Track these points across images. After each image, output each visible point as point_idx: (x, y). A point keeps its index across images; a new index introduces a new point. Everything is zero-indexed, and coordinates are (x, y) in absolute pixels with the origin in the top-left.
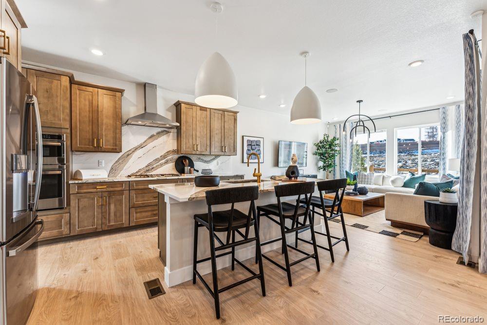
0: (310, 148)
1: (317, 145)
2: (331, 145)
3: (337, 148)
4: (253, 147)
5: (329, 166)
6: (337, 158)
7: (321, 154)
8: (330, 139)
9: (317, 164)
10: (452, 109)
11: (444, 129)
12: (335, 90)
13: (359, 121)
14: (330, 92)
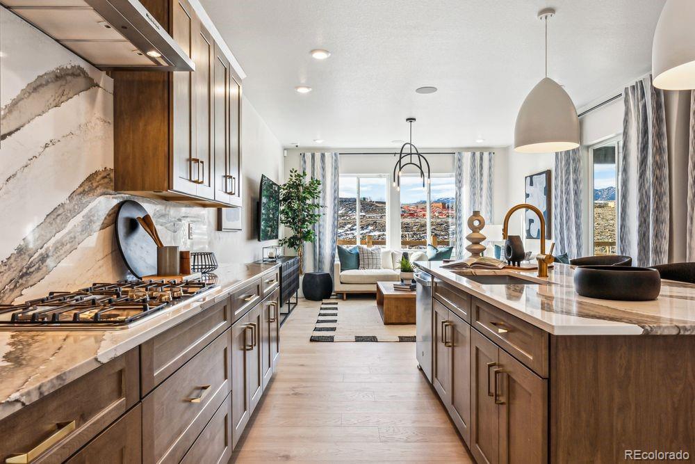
10: (467, 156)
11: (459, 182)
12: (433, 89)
13: (411, 154)
14: (422, 90)
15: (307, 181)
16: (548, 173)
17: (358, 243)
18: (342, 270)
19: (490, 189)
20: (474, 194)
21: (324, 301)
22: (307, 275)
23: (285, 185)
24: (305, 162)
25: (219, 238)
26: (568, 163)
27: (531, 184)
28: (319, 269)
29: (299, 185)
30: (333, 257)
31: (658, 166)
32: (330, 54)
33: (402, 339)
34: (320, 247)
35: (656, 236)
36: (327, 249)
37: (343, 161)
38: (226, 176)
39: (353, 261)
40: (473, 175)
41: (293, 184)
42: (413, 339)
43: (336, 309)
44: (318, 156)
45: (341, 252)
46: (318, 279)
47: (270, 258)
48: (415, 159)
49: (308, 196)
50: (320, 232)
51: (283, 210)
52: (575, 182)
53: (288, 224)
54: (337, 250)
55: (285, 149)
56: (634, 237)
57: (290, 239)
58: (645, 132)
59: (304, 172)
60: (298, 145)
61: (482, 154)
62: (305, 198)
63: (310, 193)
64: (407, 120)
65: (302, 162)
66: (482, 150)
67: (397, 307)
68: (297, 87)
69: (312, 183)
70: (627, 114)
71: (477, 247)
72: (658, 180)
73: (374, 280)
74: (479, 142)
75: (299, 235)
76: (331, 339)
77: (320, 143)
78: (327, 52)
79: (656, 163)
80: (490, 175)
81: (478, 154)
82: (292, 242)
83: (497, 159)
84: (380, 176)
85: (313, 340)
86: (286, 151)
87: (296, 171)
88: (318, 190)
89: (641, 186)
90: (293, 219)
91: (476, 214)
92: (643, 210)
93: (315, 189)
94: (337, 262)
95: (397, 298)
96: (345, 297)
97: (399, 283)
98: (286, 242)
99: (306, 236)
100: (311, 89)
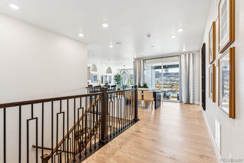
0: (113, 77)
1: (115, 76)
2: (119, 76)
3: (121, 78)
4: (95, 77)
5: (119, 83)
6: (121, 80)
7: (116, 80)
8: (119, 75)
9: (115, 83)
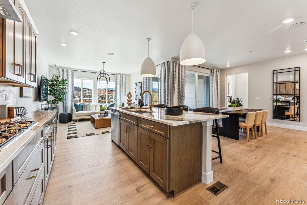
10: (119, 76)
11: (116, 84)
12: (113, 54)
13: (103, 73)
14: (109, 54)
15: (60, 79)
16: (141, 83)
17: (82, 102)
18: (76, 111)
19: (125, 86)
20: (121, 87)
21: (69, 123)
22: (61, 114)
23: (50, 80)
24: (59, 72)
25: (21, 101)
26: (147, 81)
27: (137, 85)
28: (66, 112)
29: (57, 80)
30: (72, 107)
31: (168, 83)
32: (78, 34)
33: (103, 133)
34: (66, 103)
35: (167, 99)
36: (69, 104)
37: (76, 73)
38: (30, 74)
39: (81, 108)
40: (120, 82)
41: (54, 80)
42: (108, 132)
43: (75, 125)
44: (65, 70)
45: (76, 105)
46: (66, 116)
47: (45, 108)
48: (105, 75)
49: (61, 85)
50: (66, 98)
51: (50, 90)
52: (149, 85)
53: (52, 95)
54: (74, 105)
55: (49, 66)
56: (163, 100)
57: (52, 101)
58: (165, 74)
59: (59, 76)
60: (57, 65)
61: (123, 76)
62: (60, 85)
63: (62, 84)
64: (102, 62)
65: (58, 72)
66: (123, 75)
67: (100, 123)
68: (61, 43)
69: (63, 80)
70: (161, 70)
71: (130, 103)
72: (168, 86)
73: (90, 114)
74: (123, 72)
75: (57, 99)
76: (76, 137)
77: (66, 65)
78: (77, 33)
79: (167, 82)
80: (125, 82)
81: (122, 76)
82: (54, 102)
83: (127, 78)
84: (90, 80)
85: (68, 138)
86: (50, 67)
87: (55, 75)
88: (66, 83)
89: (164, 87)
90: (54, 93)
91: (130, 93)
92: (165, 93)
93: (65, 82)
94: (74, 108)
95: (100, 120)
96: (77, 121)
97: (99, 115)
98: (51, 102)
99: (61, 100)
100: (67, 45)
